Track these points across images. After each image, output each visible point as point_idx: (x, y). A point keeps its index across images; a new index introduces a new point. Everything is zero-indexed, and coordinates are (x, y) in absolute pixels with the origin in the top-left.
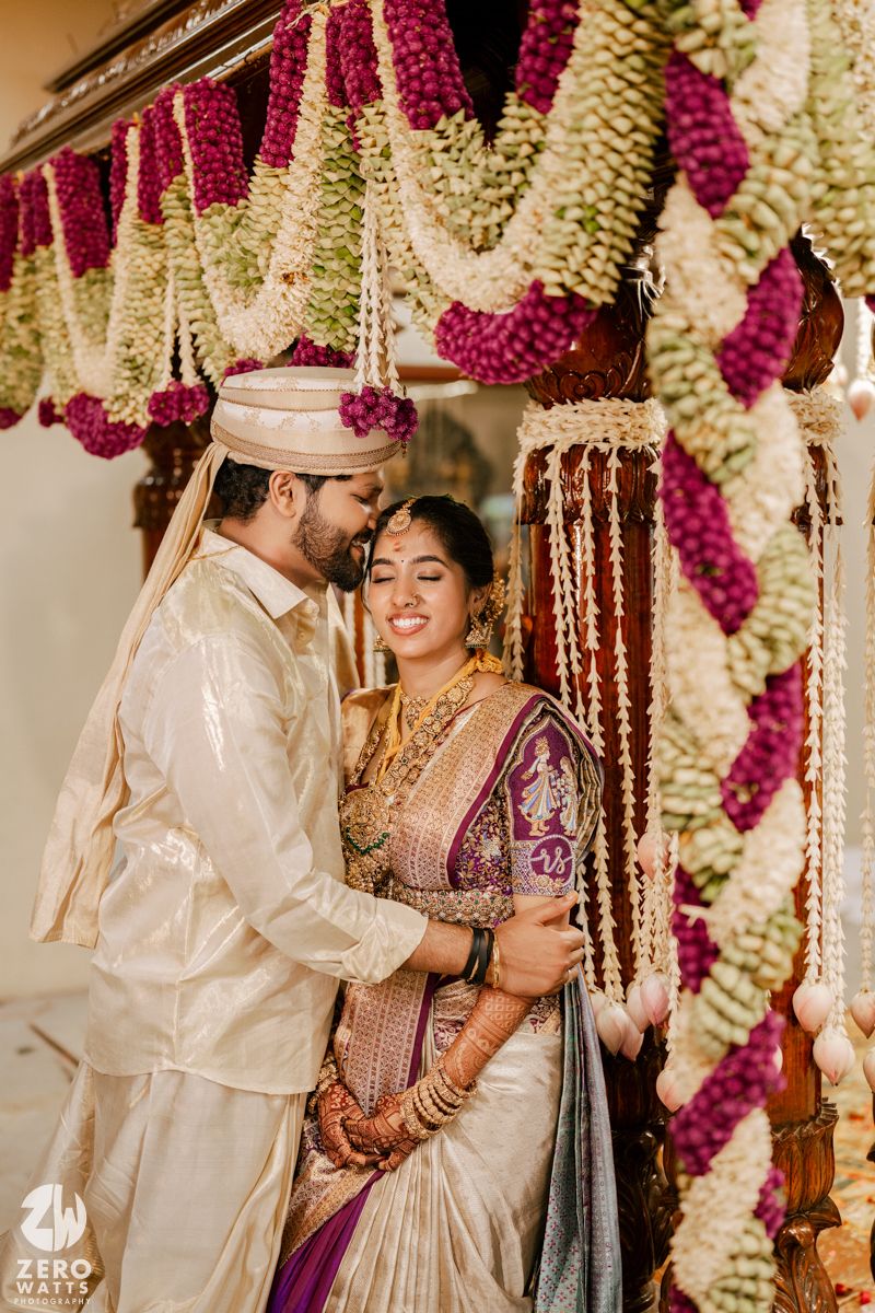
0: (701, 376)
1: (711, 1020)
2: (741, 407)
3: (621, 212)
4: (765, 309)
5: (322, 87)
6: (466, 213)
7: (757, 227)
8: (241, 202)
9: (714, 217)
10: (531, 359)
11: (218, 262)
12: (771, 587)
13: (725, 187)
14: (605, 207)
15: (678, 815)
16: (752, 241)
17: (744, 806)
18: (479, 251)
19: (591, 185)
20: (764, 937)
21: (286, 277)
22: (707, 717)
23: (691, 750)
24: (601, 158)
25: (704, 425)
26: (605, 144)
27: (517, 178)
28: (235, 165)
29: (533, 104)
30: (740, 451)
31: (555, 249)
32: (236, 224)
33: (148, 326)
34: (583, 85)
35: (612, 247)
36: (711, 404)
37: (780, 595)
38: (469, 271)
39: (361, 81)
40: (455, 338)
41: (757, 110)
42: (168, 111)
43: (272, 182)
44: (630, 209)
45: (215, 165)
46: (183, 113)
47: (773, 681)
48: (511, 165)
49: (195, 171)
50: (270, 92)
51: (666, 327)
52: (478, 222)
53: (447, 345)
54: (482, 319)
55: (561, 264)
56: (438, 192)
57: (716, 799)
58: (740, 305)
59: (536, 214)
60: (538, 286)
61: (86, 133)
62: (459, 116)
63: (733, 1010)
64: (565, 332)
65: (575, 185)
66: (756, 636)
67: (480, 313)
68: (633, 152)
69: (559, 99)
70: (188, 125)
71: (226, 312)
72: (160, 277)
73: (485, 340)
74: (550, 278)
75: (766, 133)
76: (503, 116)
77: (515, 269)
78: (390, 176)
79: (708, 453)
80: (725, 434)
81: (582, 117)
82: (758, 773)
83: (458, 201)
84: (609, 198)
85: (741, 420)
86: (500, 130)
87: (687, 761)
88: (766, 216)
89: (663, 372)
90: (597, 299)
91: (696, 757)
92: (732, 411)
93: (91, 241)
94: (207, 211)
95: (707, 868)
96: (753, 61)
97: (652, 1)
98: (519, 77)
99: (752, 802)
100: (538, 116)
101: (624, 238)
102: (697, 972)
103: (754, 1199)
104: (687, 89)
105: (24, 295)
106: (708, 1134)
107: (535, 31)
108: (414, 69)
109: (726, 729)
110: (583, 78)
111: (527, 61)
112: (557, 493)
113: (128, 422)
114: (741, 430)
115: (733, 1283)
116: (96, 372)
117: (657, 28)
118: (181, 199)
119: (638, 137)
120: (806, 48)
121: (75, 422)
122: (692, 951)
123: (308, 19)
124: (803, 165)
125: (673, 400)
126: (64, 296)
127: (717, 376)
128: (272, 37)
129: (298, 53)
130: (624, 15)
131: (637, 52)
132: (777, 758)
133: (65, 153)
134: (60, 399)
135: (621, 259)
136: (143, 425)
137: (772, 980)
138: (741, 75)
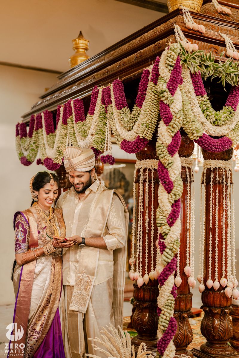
0: (164, 151)
1: (165, 258)
2: (171, 156)
4: (175, 141)
5: (100, 101)
6: (127, 124)
7: (174, 128)
8: (84, 121)
9: (167, 126)
10: (137, 149)
11: (79, 132)
12: (175, 186)
13: (169, 121)
14: (150, 124)
15: (160, 223)
16: (173, 130)
18: (129, 131)
19: (148, 120)
20: (174, 244)
21: (92, 135)
22: (165, 207)
23: (162, 213)
24: (149, 116)
25: (165, 159)
26: (150, 114)
27: (135, 119)
28: (83, 114)
30: (170, 163)
31: (141, 130)
32: (83, 125)
33: (63, 144)
35: (151, 130)
36: (166, 155)
37: (177, 187)
38: (127, 134)
39: (108, 101)
40: (124, 146)
41: (174, 110)
42: (70, 104)
43: (91, 118)
44: (154, 124)
45: (79, 114)
46: (73, 105)
47: (176, 201)
48: (135, 116)
49: (75, 115)
50: (91, 102)
51: (159, 143)
53: (123, 147)
55: (143, 133)
56: (122, 120)
58: (171, 140)
59: (139, 125)
61: (50, 107)
62: (126, 108)
63: (168, 256)
64: (143, 144)
65: (145, 120)
66: (173, 193)
67: (129, 141)
68: (155, 115)
69: (143, 106)
70: (74, 107)
71: (80, 141)
72: (66, 135)
73: (129, 146)
74: (141, 135)
75: (175, 113)
76: (133, 108)
77: (135, 134)
78: (113, 117)
79: (165, 163)
80: (168, 160)
81: (146, 109)
82: (173, 216)
83: (125, 122)
84: (151, 122)
85: (170, 158)
86: (133, 111)
87: (161, 214)
88: (175, 126)
89: (158, 150)
90: (149, 139)
92: (169, 157)
94: (77, 123)
95: (164, 232)
96: (173, 102)
97: (157, 92)
98: (136, 102)
99: (172, 221)
100: (139, 108)
101: (153, 129)
102: (162, 251)
103: (172, 289)
104: (163, 106)
105: (35, 138)
106: (164, 277)
107: (139, 95)
108: (118, 100)
109: (168, 209)
110: (147, 103)
111: (138, 100)
112: (142, 177)
113: (57, 163)
114: (171, 160)
115: (167, 304)
116: (51, 153)
117: (159, 96)
118: (71, 120)
119: (156, 113)
120: (182, 101)
121: (46, 163)
122: (162, 247)
123: (99, 90)
124: (181, 118)
125: (160, 154)
126: (44, 138)
127: (167, 151)
128: (91, 92)
129: (96, 95)
130: (153, 94)
131: (155, 100)
132: (176, 214)
133: (46, 111)
134: (43, 159)
135: (153, 132)
136: (60, 164)
137: (175, 251)
138: (171, 104)
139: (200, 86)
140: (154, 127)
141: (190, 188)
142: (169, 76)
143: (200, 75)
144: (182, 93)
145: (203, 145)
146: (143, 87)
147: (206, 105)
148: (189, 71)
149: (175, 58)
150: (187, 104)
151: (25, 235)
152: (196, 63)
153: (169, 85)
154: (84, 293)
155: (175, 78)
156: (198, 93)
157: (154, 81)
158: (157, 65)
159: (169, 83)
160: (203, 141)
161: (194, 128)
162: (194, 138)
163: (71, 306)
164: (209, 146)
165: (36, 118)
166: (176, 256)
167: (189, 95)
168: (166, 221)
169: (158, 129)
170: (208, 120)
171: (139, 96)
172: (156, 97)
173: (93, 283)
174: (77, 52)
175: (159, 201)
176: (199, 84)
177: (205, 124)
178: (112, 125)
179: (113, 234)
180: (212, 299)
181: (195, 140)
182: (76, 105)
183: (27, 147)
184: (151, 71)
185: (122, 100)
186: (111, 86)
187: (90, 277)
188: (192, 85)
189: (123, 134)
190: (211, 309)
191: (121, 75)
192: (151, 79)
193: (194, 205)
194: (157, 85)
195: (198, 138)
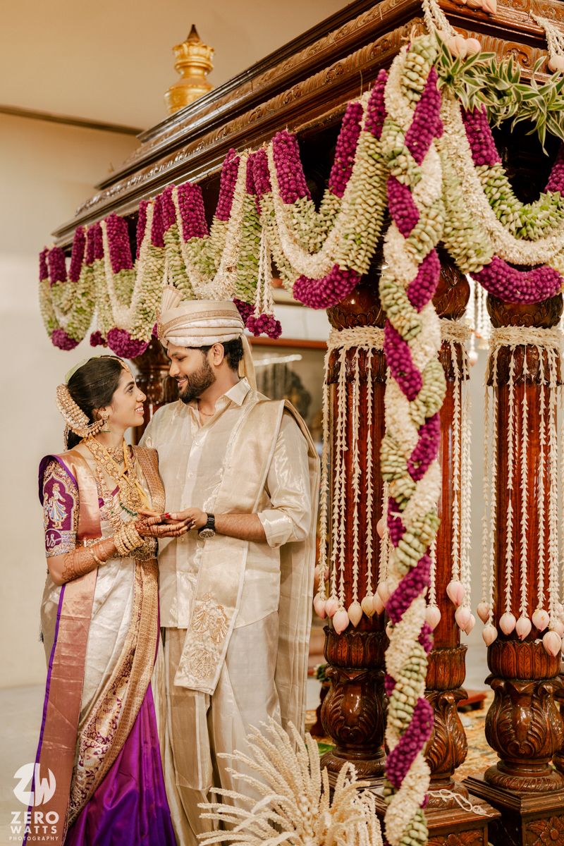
0: (400, 298)
1: (402, 556)
2: (416, 311)
4: (425, 273)
5: (244, 187)
6: (307, 238)
7: (422, 241)
8: (205, 236)
9: (406, 237)
10: (333, 297)
11: (195, 263)
12: (427, 382)
13: (410, 226)
14: (364, 234)
15: (390, 473)
16: (420, 246)
17: (416, 470)
18: (312, 254)
19: (358, 226)
20: (424, 522)
21: (228, 269)
22: (402, 434)
23: (395, 448)
24: (363, 215)
25: (401, 316)
26: (365, 209)
27: (329, 223)
28: (202, 220)
29: (335, 194)
30: (415, 328)
31: (344, 251)
32: (204, 246)
33: (153, 294)
34: (356, 187)
36: (403, 308)
37: (431, 385)
38: (308, 261)
39: (262, 184)
40: (302, 290)
41: (422, 198)
42: (169, 196)
43: (221, 227)
44: (374, 236)
45: (193, 220)
46: (177, 197)
47: (428, 420)
48: (326, 218)
49: (183, 223)
50: (220, 188)
51: (387, 279)
53: (298, 293)
54: (313, 282)
55: (346, 257)
56: (295, 229)
58: (416, 271)
59: (338, 237)
60: (337, 267)
61: (122, 207)
62: (305, 199)
63: (411, 551)
64: (348, 285)
65: (352, 225)
66: (421, 401)
67: (312, 279)
68: (376, 215)
69: (346, 192)
70: (180, 203)
74: (342, 263)
75: (426, 206)
76: (323, 199)
77: (327, 260)
78: (274, 223)
79: (403, 327)
80: (409, 321)
81: (355, 199)
82: (422, 456)
83: (304, 233)
84: (366, 231)
85: (415, 315)
86: (323, 204)
87: (394, 452)
88: (425, 237)
89: (385, 296)
90: (361, 272)
91: (397, 450)
92: (412, 312)
93: (124, 256)
94: (189, 240)
95: (401, 495)
96: (420, 180)
97: (382, 157)
98: (330, 183)
99: (420, 468)
100: (337, 198)
101: (372, 247)
102: (396, 539)
103: (419, 631)
104: (395, 189)
105: (85, 282)
106: (401, 603)
107: (336, 166)
108: (286, 179)
109: (409, 438)
110: (357, 184)
111: (333, 177)
112: (343, 369)
113: (140, 339)
114: (416, 319)
115: (410, 667)
116: (124, 318)
117: (385, 166)
118: (174, 235)
119: (377, 207)
120: (441, 176)
121: (112, 341)
122: (395, 530)
123: (238, 158)
124: (440, 219)
125: (389, 307)
126: (108, 282)
127: (406, 298)
128: (221, 165)
129: (234, 173)
130: (372, 162)
131: (377, 175)
132: (429, 451)
133: (112, 216)
134: (104, 330)
135: (371, 256)
136: (147, 341)
137: (427, 540)
138: (416, 185)
139: (486, 142)
140: (373, 241)
141: (460, 394)
142: (410, 117)
143: (485, 114)
144: (441, 157)
145: (492, 285)
146: (346, 145)
147: (499, 188)
148: (457, 104)
149: (424, 72)
150: (453, 185)
151: (68, 511)
152: (476, 84)
153: (409, 138)
154: (210, 646)
155: (426, 120)
156: (480, 159)
157: (373, 131)
158: (382, 91)
159: (411, 132)
160: (493, 275)
161: (471, 243)
162: (471, 269)
163: (180, 678)
164: (506, 289)
165: (88, 234)
166: (428, 551)
167: (459, 164)
168: (405, 468)
169: (385, 246)
170: (504, 225)
171: (338, 169)
172: (377, 169)
173: (231, 623)
174: (184, 77)
175: (388, 420)
176: (482, 136)
177: (498, 233)
178: (273, 242)
179: (281, 507)
180: (513, 659)
181: (472, 273)
182: (183, 199)
183: (66, 305)
184: (365, 106)
185: (296, 181)
186: (269, 149)
187: (225, 608)
188: (465, 138)
189: (298, 262)
190: (511, 682)
191: (293, 121)
192: (367, 125)
193: (470, 434)
194: (381, 139)
195: (481, 268)
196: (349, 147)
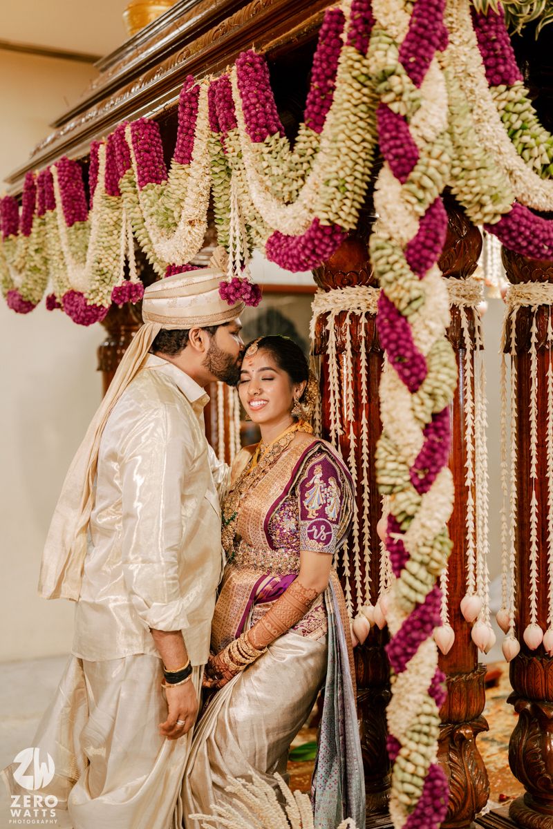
0: (396, 262)
1: (406, 590)
2: (417, 277)
3: (358, 182)
4: (428, 229)
5: (206, 123)
6: (280, 184)
7: (423, 188)
8: (164, 182)
9: (402, 183)
10: (314, 259)
11: (152, 215)
12: (433, 368)
13: (407, 168)
14: (350, 179)
15: (388, 485)
16: (421, 194)
17: (421, 480)
18: (287, 204)
19: (342, 169)
20: (432, 547)
21: (190, 222)
22: (402, 435)
23: (394, 452)
24: (347, 155)
25: (398, 285)
26: (349, 148)
27: (305, 166)
28: (159, 163)
29: (313, 129)
30: (416, 299)
31: (324, 201)
32: (161, 194)
33: (110, 251)
34: (337, 119)
35: (354, 200)
36: (401, 275)
37: (438, 372)
38: (282, 214)
39: (227, 119)
40: (276, 249)
41: (422, 131)
42: (122, 136)
43: (181, 172)
44: (362, 181)
45: (149, 163)
46: (130, 136)
47: (435, 416)
48: (303, 159)
49: (138, 167)
50: (179, 125)
51: (379, 238)
52: (286, 189)
53: (272, 254)
54: (289, 239)
55: (328, 209)
56: (266, 174)
57: (407, 477)
58: (415, 227)
59: (315, 184)
60: (317, 221)
61: (75, 149)
62: (277, 135)
63: (417, 584)
64: (331, 244)
65: (334, 168)
66: (426, 392)
67: (288, 236)
68: (362, 153)
69: (326, 126)
70: (133, 143)
72: (117, 224)
74: (322, 216)
75: (427, 142)
76: (298, 135)
77: (305, 212)
78: (242, 168)
79: (400, 300)
80: (409, 291)
81: (336, 135)
82: (428, 463)
83: (276, 178)
84: (351, 175)
85: (416, 283)
86: (297, 142)
87: (392, 458)
88: (427, 182)
89: (377, 260)
90: (347, 227)
91: (397, 456)
92: (412, 279)
93: (77, 207)
94: (145, 188)
95: (403, 512)
96: (419, 107)
97: (370, 79)
98: (306, 115)
99: (426, 478)
100: (316, 135)
101: (360, 195)
102: (399, 568)
103: (429, 683)
104: (387, 121)
105: (38, 237)
106: (405, 649)
107: (313, 93)
108: (253, 112)
109: (412, 441)
110: (338, 116)
111: (310, 108)
112: (332, 337)
113: (98, 305)
114: (417, 289)
115: (418, 727)
116: (80, 278)
117: (373, 90)
118: (130, 182)
119: (365, 144)
120: (446, 102)
121: (68, 306)
122: (396, 556)
123: (198, 88)
124: (445, 158)
125: (382, 273)
126: (61, 237)
127: (405, 262)
128: (178, 96)
129: (193, 105)
130: (357, 86)
131: (364, 103)
132: (437, 456)
133: (63, 160)
134: (60, 294)
135: (358, 206)
136: (107, 306)
137: (437, 570)
138: (414, 114)
139: (503, 54)
140: (360, 188)
142: (406, 23)
143: (501, 16)
144: (446, 77)
145: (513, 239)
146: (324, 65)
147: (520, 114)
148: (467, 5)
150: (462, 112)
153: (404, 52)
155: (425, 27)
156: (496, 77)
157: (358, 45)
159: (407, 44)
160: (514, 226)
161: (485, 187)
162: (486, 220)
164: (530, 243)
165: (39, 181)
166: (438, 583)
167: (468, 84)
169: (376, 195)
170: (526, 162)
171: (315, 97)
172: (364, 95)
175: (384, 418)
176: (499, 47)
178: (241, 191)
180: (540, 678)
181: (487, 226)
182: (137, 138)
183: (19, 263)
184: (347, 12)
185: (266, 113)
186: (233, 73)
188: (477, 51)
189: (271, 215)
190: (539, 705)
191: (260, 38)
192: (350, 37)
194: (368, 56)
195: (498, 219)
196: (328, 67)
